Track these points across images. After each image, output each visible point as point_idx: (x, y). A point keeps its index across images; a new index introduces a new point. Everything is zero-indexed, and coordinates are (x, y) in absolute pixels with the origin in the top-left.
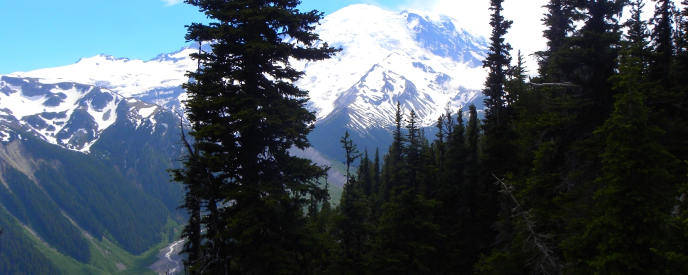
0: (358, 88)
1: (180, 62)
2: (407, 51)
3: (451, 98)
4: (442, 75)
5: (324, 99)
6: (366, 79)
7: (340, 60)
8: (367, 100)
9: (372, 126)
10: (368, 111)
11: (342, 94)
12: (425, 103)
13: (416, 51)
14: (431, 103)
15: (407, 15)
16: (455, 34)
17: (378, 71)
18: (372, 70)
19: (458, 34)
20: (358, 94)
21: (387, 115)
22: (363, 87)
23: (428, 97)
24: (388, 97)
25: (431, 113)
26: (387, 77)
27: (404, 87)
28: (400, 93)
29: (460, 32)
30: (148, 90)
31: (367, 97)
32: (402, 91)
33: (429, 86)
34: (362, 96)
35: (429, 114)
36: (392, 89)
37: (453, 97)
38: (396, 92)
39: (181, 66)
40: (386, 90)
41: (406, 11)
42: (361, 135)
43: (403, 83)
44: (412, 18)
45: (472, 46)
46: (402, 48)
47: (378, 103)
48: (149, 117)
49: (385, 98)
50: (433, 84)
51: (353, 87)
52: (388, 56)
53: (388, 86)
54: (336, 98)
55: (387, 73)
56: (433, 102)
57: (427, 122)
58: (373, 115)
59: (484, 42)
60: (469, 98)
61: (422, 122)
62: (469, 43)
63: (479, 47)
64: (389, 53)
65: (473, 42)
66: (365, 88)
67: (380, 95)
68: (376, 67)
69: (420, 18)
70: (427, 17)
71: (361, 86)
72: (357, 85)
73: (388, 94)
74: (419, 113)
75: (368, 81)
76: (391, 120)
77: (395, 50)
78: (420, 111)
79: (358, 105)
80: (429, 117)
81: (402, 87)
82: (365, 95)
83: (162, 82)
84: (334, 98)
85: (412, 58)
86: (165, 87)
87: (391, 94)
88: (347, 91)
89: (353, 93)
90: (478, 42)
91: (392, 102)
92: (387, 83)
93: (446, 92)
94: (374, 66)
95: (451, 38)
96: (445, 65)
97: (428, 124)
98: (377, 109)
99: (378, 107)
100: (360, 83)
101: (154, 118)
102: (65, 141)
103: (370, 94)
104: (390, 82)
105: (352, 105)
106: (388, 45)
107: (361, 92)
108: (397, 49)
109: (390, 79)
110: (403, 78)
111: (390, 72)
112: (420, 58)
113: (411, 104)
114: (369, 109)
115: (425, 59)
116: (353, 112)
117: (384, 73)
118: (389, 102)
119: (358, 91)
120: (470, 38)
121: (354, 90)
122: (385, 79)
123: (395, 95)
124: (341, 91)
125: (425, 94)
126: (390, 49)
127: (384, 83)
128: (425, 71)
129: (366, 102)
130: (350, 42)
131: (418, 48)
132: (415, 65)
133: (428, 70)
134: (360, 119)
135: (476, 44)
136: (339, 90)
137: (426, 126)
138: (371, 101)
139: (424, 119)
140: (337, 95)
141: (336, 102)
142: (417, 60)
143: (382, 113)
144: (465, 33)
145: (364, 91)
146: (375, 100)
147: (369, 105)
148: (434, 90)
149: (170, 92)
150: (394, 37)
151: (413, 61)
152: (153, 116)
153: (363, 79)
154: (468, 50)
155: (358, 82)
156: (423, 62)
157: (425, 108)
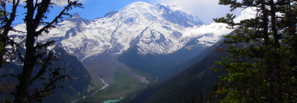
0: (140, 37)
1: (61, 26)
2: (160, 21)
3: (179, 41)
4: (176, 31)
5: (125, 42)
6: (143, 33)
7: (131, 25)
8: (144, 42)
9: (148, 53)
10: (145, 47)
11: (133, 40)
12: (169, 43)
13: (164, 21)
14: (171, 43)
15: (159, 6)
16: (180, 14)
17: (149, 30)
18: (146, 29)
19: (181, 14)
20: (140, 40)
21: (153, 49)
22: (142, 36)
23: (170, 41)
24: (153, 41)
25: (172, 47)
26: (152, 32)
27: (160, 37)
28: (158, 39)
29: (182, 13)
30: (48, 39)
31: (144, 41)
32: (159, 38)
33: (170, 36)
34: (142, 40)
35: (171, 48)
36: (154, 37)
37: (181, 40)
38: (156, 38)
39: (62, 28)
40: (152, 38)
41: (159, 4)
42: (143, 57)
43: (159, 35)
44: (161, 7)
45: (187, 19)
46: (158, 20)
47: (149, 43)
48: (52, 50)
49: (152, 41)
50: (172, 35)
53: (153, 36)
54: (131, 41)
55: (152, 30)
56: (172, 43)
57: (170, 51)
58: (147, 49)
59: (192, 17)
60: (188, 40)
61: (168, 51)
62: (186, 18)
63: (190, 19)
64: (153, 22)
65: (187, 17)
66: (143, 37)
67: (150, 40)
69: (165, 7)
70: (168, 7)
71: (141, 36)
72: (140, 36)
73: (153, 39)
74: (166, 47)
75: (145, 34)
76: (155, 50)
77: (155, 21)
78: (167, 46)
79: (140, 44)
80: (171, 49)
81: (159, 36)
82: (143, 40)
83: (54, 35)
84: (129, 42)
85: (162, 24)
86: (56, 37)
87: (154, 40)
88: (135, 38)
89: (138, 39)
90: (189, 17)
91: (155, 43)
92: (152, 35)
93: (177, 38)
94: (147, 27)
95: (178, 16)
96: (176, 27)
97: (171, 52)
98: (149, 46)
99: (149, 45)
100: (141, 35)
101: (55, 50)
102: (14, 61)
103: (145, 40)
104: (154, 34)
105: (138, 44)
106: (152, 19)
107: (141, 39)
108: (156, 20)
110: (159, 32)
111: (153, 30)
112: (165, 24)
113: (163, 44)
114: (145, 46)
115: (168, 24)
116: (139, 47)
117: (151, 31)
118: (154, 43)
119: (140, 39)
120: (186, 16)
121: (138, 38)
122: (151, 33)
123: (156, 40)
124: (132, 39)
125: (169, 39)
126: (152, 20)
127: (151, 35)
128: (168, 29)
129: (144, 43)
130: (135, 18)
132: (164, 27)
133: (169, 29)
134: (142, 50)
135: (188, 18)
136: (131, 38)
137: (170, 53)
138: (146, 43)
139: (169, 50)
140: (131, 40)
141: (131, 43)
142: (165, 25)
143: (151, 48)
144: (184, 13)
145: (142, 38)
146: (148, 42)
147: (146, 44)
148: (172, 37)
149: (58, 39)
150: (155, 15)
151: (163, 25)
152: (54, 50)
154: (186, 20)
155: (140, 35)
156: (167, 26)
157: (169, 45)
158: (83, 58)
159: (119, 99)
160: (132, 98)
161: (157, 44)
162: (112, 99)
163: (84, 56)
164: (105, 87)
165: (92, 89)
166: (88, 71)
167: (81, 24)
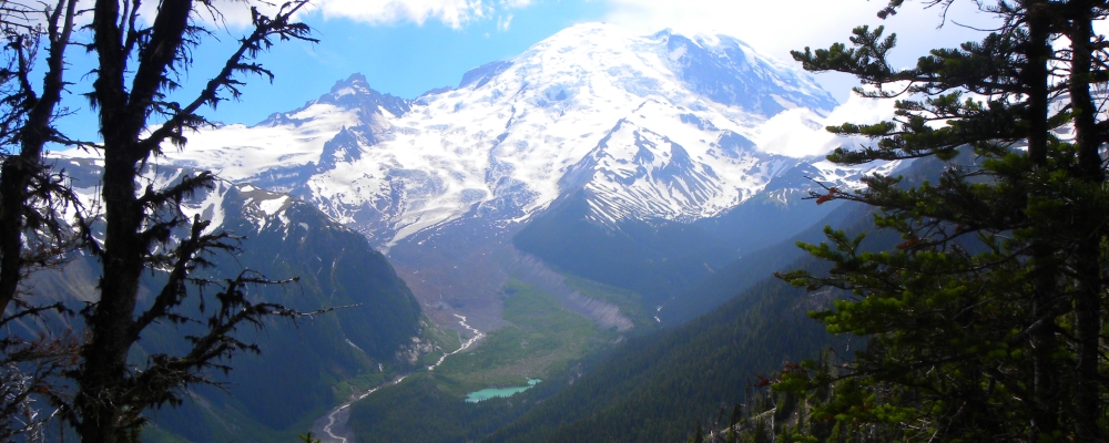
0: (596, 159)
1: (305, 125)
2: (670, 97)
3: (744, 170)
4: (729, 134)
5: (541, 178)
6: (608, 143)
7: (562, 114)
8: (612, 177)
9: (625, 218)
10: (615, 195)
11: (570, 168)
12: (705, 180)
13: (684, 95)
14: (713, 180)
15: (667, 38)
16: (745, 68)
17: (628, 130)
18: (616, 128)
19: (751, 69)
20: (596, 168)
21: (644, 200)
22: (604, 156)
23: (709, 170)
24: (645, 171)
25: (715, 195)
26: (642, 139)
27: (670, 155)
28: (663, 164)
29: (754, 64)
30: (259, 173)
31: (611, 172)
32: (667, 161)
33: (708, 152)
34: (603, 170)
35: (711, 198)
36: (649, 157)
37: (749, 169)
38: (657, 163)
39: (307, 133)
40: (641, 161)
41: (665, 32)
42: (608, 233)
43: (667, 148)
44: (675, 43)
45: (774, 86)
46: (662, 91)
47: (629, 181)
48: (277, 213)
49: (641, 173)
50: (715, 148)
51: (587, 156)
52: (641, 106)
53: (644, 155)
54: (562, 175)
55: (641, 133)
56: (717, 178)
57: (710, 209)
58: (624, 201)
59: (792, 80)
60: (775, 169)
61: (701, 209)
62: (768, 82)
63: (785, 88)
64: (643, 100)
65: (774, 80)
66: (607, 158)
67: (632, 168)
68: (623, 124)
69: (688, 42)
70: (700, 41)
71: (600, 155)
72: (594, 154)
73: (645, 166)
74: (696, 195)
75: (613, 147)
76: (652, 207)
77: (650, 96)
78: (697, 192)
79: (597, 185)
80: (712, 200)
81: (666, 155)
82: (608, 169)
83: (280, 159)
84: (556, 176)
85: (679, 108)
86: (287, 165)
87: (649, 167)
88: (578, 164)
89: (588, 166)
90: (782, 79)
91: (651, 180)
92: (642, 148)
93: (735, 160)
94: (620, 122)
95: (739, 74)
96: (731, 118)
97: (711, 213)
98: (629, 191)
99: (630, 188)
100: (599, 149)
101: (286, 215)
103: (616, 168)
104: (648, 147)
105: (588, 185)
106: (638, 87)
107: (601, 164)
108: (654, 93)
109: (647, 142)
110: (666, 140)
111: (645, 130)
112: (691, 107)
113: (682, 182)
114: (615, 191)
115: (700, 108)
116: (593, 196)
117: (636, 133)
118: (647, 179)
119: (596, 164)
120: (770, 74)
121: (588, 161)
122: (638, 143)
123: (655, 169)
124: (568, 164)
125: (704, 166)
126: (642, 94)
127: (636, 150)
128: (701, 128)
129: (610, 180)
130: (577, 85)
131: (687, 92)
132: (685, 119)
133: (706, 126)
134: (606, 207)
135: (779, 83)
136: (564, 162)
137: (708, 216)
138: (618, 179)
139: (705, 205)
140: (561, 170)
141: (561, 182)
142: (688, 111)
143: (637, 197)
144: (762, 65)
145: (605, 162)
146: (625, 177)
147: (617, 185)
148: (717, 158)
149: (294, 174)
150: (648, 73)
151: (681, 112)
152: (283, 212)
153: (603, 143)
154: (768, 92)
155: (595, 149)
156: (698, 114)
157: (704, 188)
158: (389, 241)
159: (522, 385)
160: (571, 383)
161: (660, 182)
162: (499, 386)
163: (393, 234)
164: (473, 343)
165: (426, 349)
166: (409, 285)
167: (377, 114)
